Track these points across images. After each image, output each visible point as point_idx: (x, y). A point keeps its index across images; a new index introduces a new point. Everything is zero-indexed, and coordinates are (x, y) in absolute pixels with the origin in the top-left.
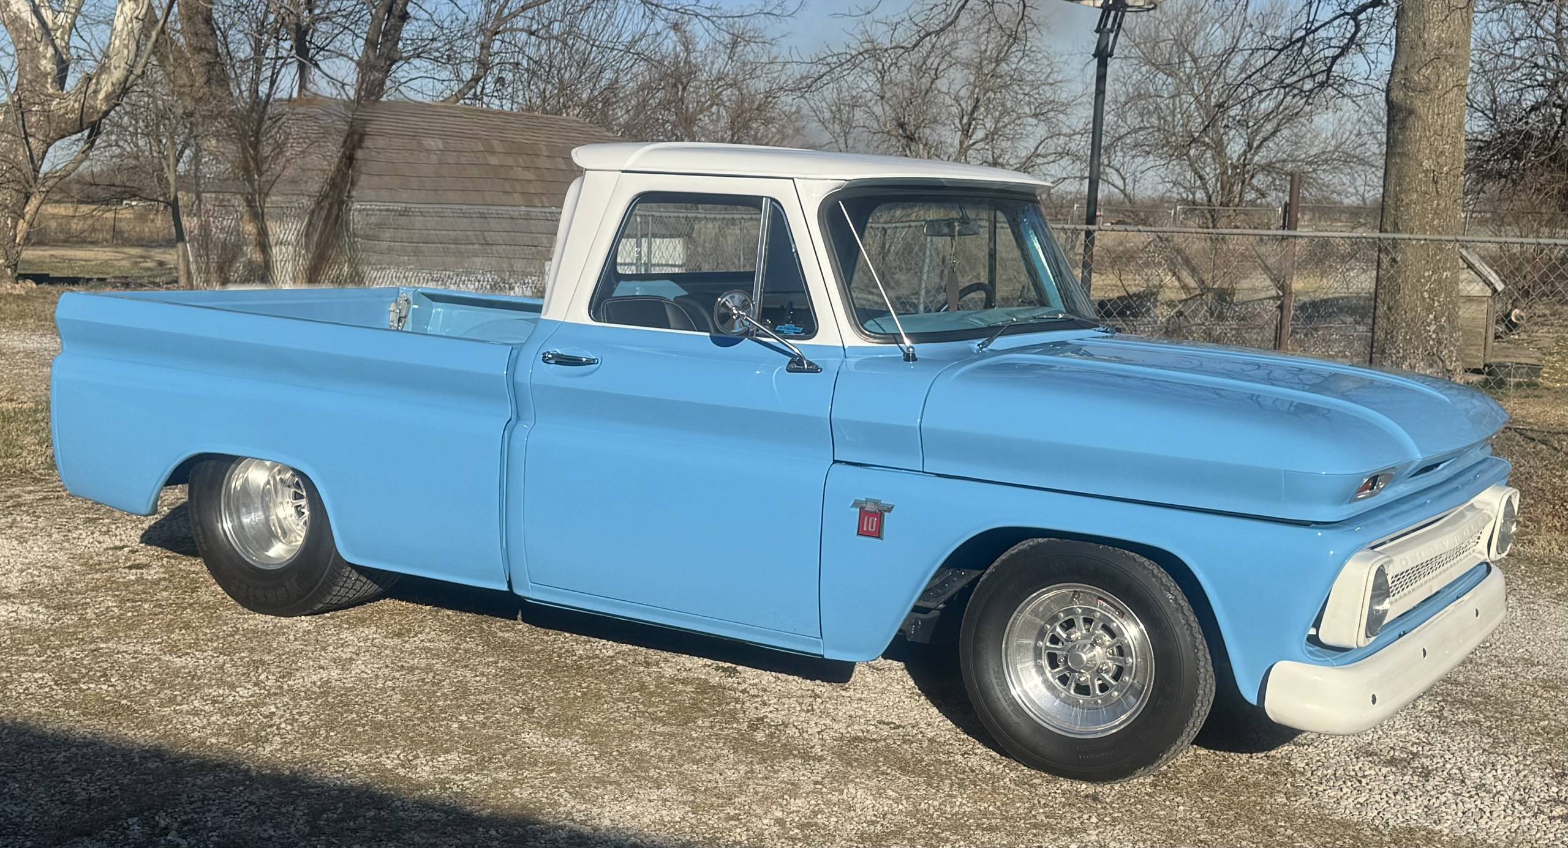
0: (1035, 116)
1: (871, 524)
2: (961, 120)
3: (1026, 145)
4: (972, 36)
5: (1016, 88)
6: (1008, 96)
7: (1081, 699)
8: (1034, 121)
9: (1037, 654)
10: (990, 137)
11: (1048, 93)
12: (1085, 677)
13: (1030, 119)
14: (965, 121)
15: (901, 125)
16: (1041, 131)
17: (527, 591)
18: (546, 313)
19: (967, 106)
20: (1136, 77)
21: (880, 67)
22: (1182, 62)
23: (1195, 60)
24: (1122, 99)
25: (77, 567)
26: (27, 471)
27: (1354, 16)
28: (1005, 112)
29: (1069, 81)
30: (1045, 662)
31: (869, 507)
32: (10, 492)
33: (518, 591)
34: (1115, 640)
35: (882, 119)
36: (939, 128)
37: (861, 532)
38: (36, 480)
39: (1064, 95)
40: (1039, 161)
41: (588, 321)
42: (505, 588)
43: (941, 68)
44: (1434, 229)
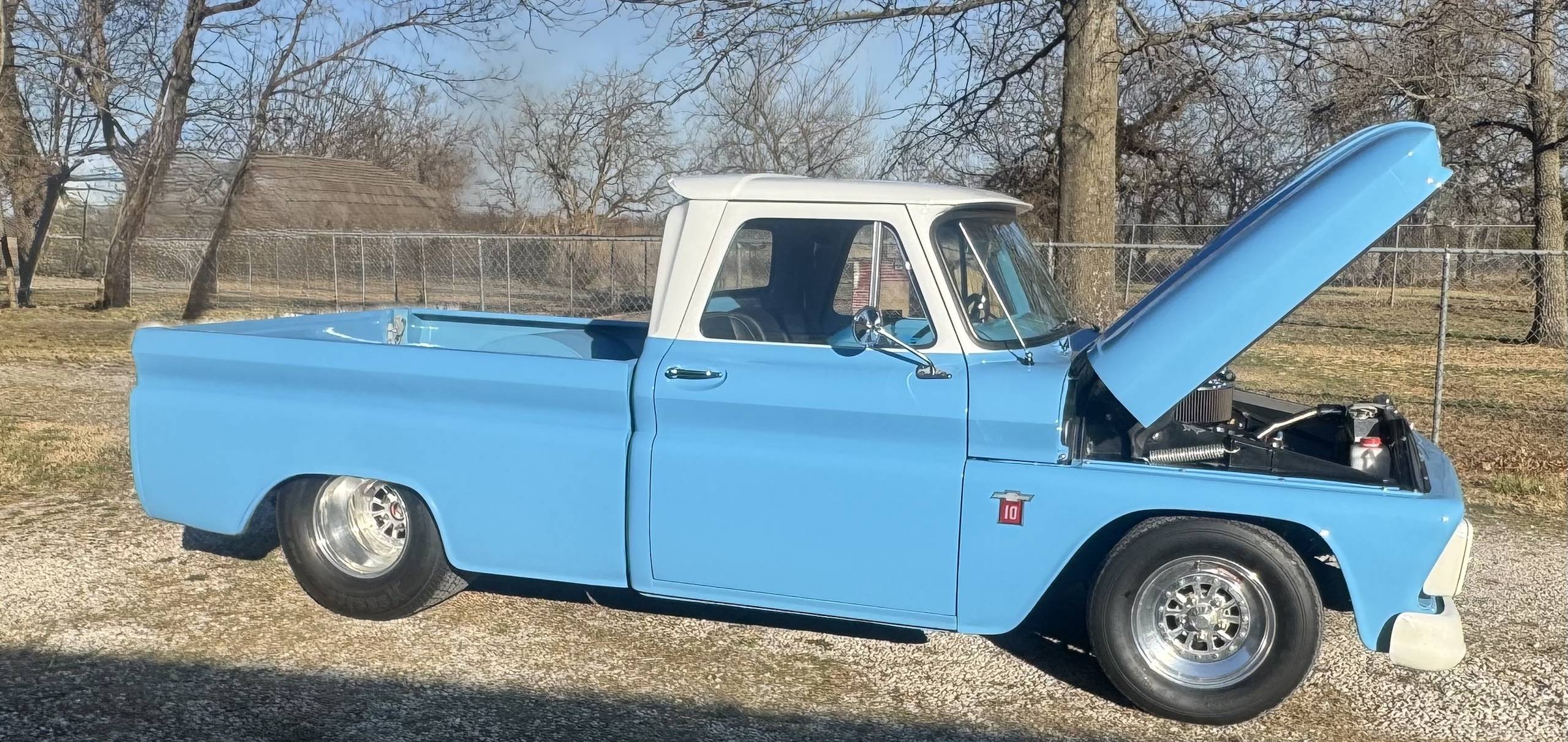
0: (653, 158)
1: (1011, 513)
2: (598, 162)
3: (647, 180)
4: (602, 97)
5: (637, 138)
6: (631, 144)
7: (1200, 654)
8: (653, 163)
9: (1159, 618)
10: (621, 174)
11: (661, 141)
12: (1203, 636)
13: (649, 161)
14: (601, 161)
15: (552, 166)
16: (658, 169)
17: (647, 587)
18: (657, 329)
19: (602, 150)
20: (725, 130)
21: (534, 121)
22: (756, 120)
23: (765, 118)
24: (715, 146)
25: (140, 582)
26: (13, 488)
27: (1005, 80)
28: (629, 155)
29: (677, 132)
30: (1164, 624)
31: (1011, 497)
32: (9, 507)
33: (636, 587)
34: (1229, 603)
35: (538, 161)
36: (580, 168)
37: (1002, 520)
38: (26, 496)
39: (674, 143)
40: (657, 192)
41: (700, 338)
42: (626, 586)
43: (581, 123)
44: (1099, 240)
